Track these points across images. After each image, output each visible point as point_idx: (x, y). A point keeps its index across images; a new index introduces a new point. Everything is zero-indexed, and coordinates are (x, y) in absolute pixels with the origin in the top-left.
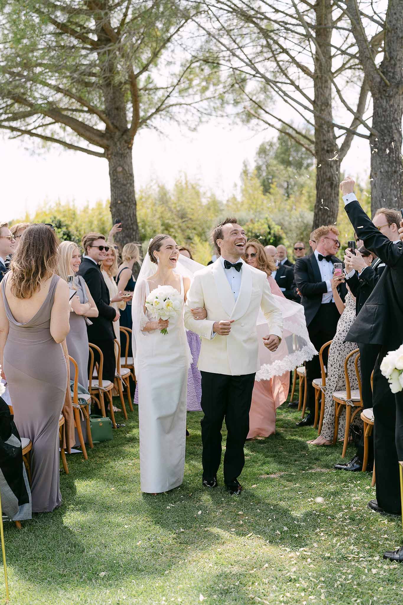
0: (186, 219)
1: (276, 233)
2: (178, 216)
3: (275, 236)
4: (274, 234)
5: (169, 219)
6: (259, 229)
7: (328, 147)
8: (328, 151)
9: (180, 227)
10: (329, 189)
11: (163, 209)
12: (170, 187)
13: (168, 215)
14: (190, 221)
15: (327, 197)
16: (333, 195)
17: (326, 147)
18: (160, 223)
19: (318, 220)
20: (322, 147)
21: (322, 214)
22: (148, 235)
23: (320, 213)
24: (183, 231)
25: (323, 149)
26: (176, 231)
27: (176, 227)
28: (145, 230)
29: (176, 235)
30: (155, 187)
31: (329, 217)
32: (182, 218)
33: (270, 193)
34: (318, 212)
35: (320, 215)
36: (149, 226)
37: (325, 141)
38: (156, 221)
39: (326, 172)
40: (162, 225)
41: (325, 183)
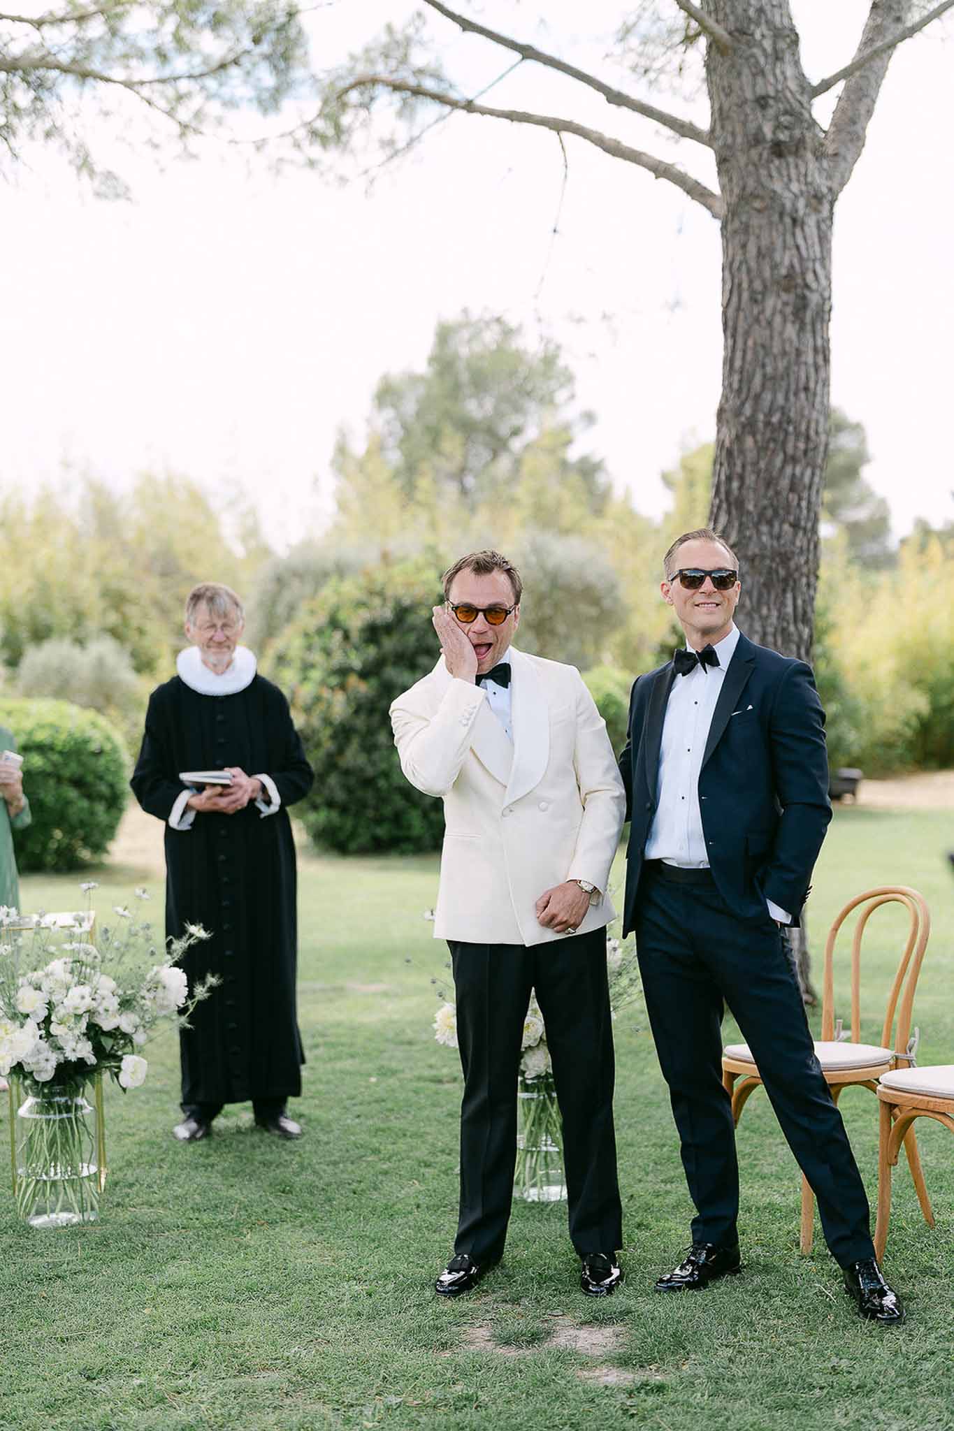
2: (148, 569)
5: (122, 578)
6: (409, 585)
7: (778, 126)
8: (778, 150)
9: (156, 603)
10: (791, 331)
11: (106, 548)
13: (121, 565)
15: (781, 365)
16: (809, 358)
17: (768, 130)
18: (95, 591)
19: (742, 478)
20: (752, 127)
21: (761, 449)
23: (749, 442)
24: (164, 612)
25: (757, 139)
26: (146, 616)
27: (145, 601)
29: (146, 625)
31: (794, 460)
32: (164, 574)
33: (419, 503)
34: (739, 438)
35: (751, 456)
37: (762, 102)
38: (82, 585)
39: (771, 249)
41: (771, 302)
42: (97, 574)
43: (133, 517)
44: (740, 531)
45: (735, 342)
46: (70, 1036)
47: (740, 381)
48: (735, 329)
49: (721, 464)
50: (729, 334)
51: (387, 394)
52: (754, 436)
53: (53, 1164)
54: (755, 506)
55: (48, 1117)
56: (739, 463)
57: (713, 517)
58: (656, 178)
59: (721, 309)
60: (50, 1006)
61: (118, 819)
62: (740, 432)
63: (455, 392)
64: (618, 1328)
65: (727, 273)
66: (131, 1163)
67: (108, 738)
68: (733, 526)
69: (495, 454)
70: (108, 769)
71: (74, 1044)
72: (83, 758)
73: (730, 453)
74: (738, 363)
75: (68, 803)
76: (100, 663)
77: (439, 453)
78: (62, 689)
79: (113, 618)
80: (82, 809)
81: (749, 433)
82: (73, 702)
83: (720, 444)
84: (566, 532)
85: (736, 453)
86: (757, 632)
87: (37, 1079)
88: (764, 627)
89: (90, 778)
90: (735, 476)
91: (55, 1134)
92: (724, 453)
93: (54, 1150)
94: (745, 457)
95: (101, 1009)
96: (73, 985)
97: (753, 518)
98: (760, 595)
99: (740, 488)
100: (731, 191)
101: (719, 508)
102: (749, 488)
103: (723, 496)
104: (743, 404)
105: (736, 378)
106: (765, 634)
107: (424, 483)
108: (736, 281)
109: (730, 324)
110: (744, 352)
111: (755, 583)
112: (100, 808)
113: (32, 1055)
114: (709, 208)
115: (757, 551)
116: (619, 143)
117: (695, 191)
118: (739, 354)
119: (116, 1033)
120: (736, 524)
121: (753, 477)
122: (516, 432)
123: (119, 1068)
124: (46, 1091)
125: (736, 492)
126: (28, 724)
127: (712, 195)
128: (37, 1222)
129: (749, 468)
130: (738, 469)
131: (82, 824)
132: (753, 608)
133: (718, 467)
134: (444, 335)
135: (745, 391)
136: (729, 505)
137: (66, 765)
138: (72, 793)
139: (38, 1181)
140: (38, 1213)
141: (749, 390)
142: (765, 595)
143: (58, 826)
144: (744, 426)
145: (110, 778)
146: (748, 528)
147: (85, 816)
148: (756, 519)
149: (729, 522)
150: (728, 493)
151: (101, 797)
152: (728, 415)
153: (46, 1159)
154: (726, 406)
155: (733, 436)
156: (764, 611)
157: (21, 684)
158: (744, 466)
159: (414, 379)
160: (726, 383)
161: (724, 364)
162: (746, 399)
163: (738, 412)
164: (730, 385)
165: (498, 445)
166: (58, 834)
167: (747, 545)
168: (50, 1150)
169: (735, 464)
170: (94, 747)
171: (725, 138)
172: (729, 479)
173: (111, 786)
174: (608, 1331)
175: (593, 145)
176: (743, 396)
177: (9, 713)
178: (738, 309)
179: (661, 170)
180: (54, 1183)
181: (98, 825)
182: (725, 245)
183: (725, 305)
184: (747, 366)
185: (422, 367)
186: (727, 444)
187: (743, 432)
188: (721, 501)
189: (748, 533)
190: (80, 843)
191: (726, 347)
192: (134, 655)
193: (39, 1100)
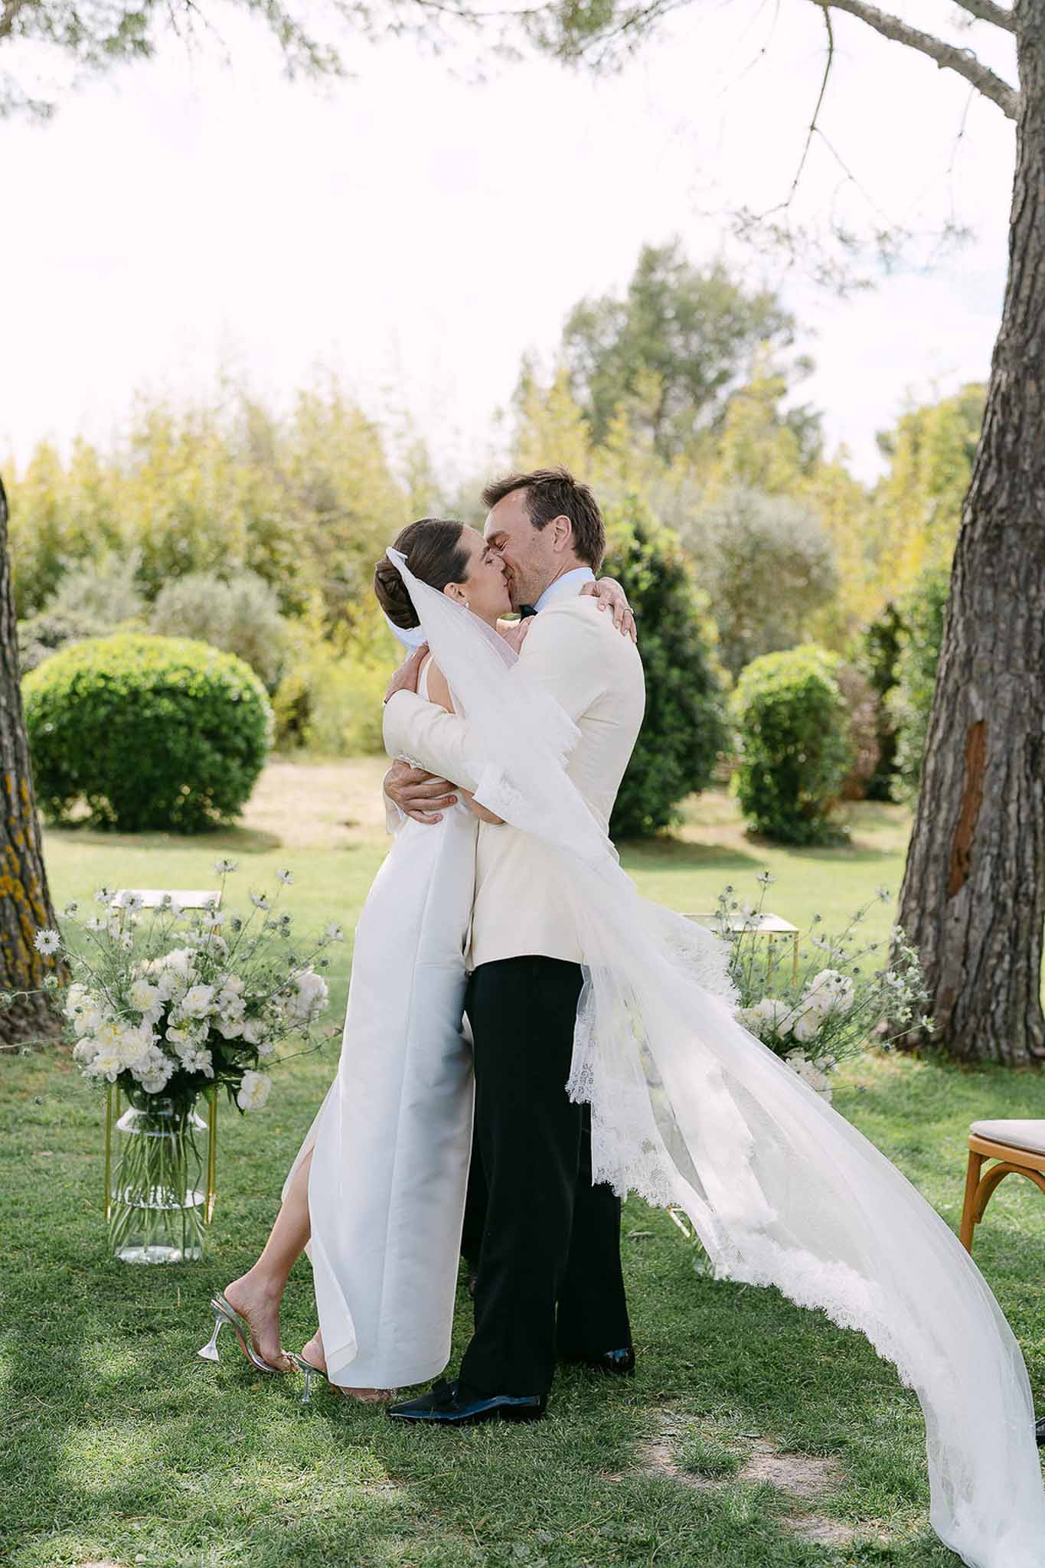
0: (333, 515)
1: (663, 558)
2: (304, 501)
3: (656, 568)
4: (652, 559)
5: (274, 510)
9: (310, 539)
11: (258, 475)
12: (282, 409)
13: (274, 495)
14: (345, 522)
18: (242, 523)
22: (198, 559)
24: (320, 551)
26: (299, 555)
27: (298, 537)
28: (192, 543)
29: (298, 564)
30: (234, 407)
32: (320, 509)
33: (608, 447)
34: (1018, 383)
35: (1032, 405)
36: (205, 530)
38: (228, 515)
40: (251, 528)
42: (246, 504)
43: (290, 444)
44: (1011, 494)
45: (1023, 266)
46: (189, 1044)
47: (1026, 314)
48: (1025, 250)
49: (994, 413)
50: (1016, 257)
51: (581, 324)
52: (1038, 380)
53: (153, 1188)
54: (1032, 465)
55: (152, 1135)
56: (1016, 412)
57: (978, 476)
58: (940, 67)
59: (1009, 226)
60: (168, 1006)
61: (253, 778)
62: (1020, 376)
63: (656, 327)
64: (831, 1462)
65: (1020, 182)
66: (244, 1189)
67: (249, 688)
68: (1003, 489)
69: (698, 401)
70: (244, 721)
71: (193, 1052)
72: (220, 706)
73: (1006, 400)
74: (1025, 292)
75: (201, 756)
76: (245, 602)
77: (636, 394)
78: (200, 629)
79: (261, 553)
80: (214, 764)
81: (1031, 378)
82: (210, 643)
83: (994, 387)
84: (775, 491)
85: (1013, 401)
86: (1022, 616)
87: (147, 1090)
88: (1030, 610)
89: (224, 730)
90: (1010, 428)
91: (158, 1155)
92: (999, 398)
93: (156, 1170)
94: (1025, 405)
95: (224, 1015)
96: (196, 983)
97: (1028, 478)
98: (1029, 571)
99: (1016, 442)
100: (1035, 82)
101: (988, 464)
102: (1026, 442)
103: (993, 451)
104: (1027, 342)
105: (1022, 309)
106: (1031, 619)
107: (618, 425)
108: (1031, 193)
109: (1019, 243)
110: (1034, 278)
111: (1025, 556)
112: (234, 764)
113: (145, 1063)
114: (1003, 105)
115: (1030, 519)
116: (899, 21)
117: (987, 83)
118: (1027, 282)
119: (240, 1043)
120: (1007, 485)
121: (1033, 430)
122: (724, 377)
123: (238, 1083)
124: (155, 1103)
125: (1010, 446)
126: (161, 665)
127: (1008, 89)
128: (130, 1255)
129: (1028, 419)
130: (1015, 420)
131: (214, 780)
132: (1019, 588)
133: (989, 415)
134: (650, 261)
135: (1031, 325)
136: (1000, 462)
137: (200, 713)
138: (205, 746)
139: (133, 1208)
140: (132, 1245)
141: (1036, 324)
142: (1036, 573)
143: (187, 783)
144: (1026, 368)
145: (246, 731)
146: (1020, 491)
147: (217, 773)
148: (1031, 480)
149: (998, 482)
150: (1000, 447)
151: (236, 752)
152: (1008, 354)
153: (146, 1182)
154: (1006, 344)
155: (1012, 379)
156: (1033, 591)
157: (155, 620)
158: (1021, 417)
159: (612, 309)
160: (1007, 316)
161: (1008, 293)
162: (1032, 336)
163: (1020, 351)
164: (1013, 318)
165: (701, 390)
166: (186, 790)
167: (1019, 511)
168: (151, 1171)
169: (1011, 413)
170: (233, 695)
171: (1034, 17)
172: (1003, 431)
173: (248, 740)
174: (818, 1463)
175: (865, 24)
176: (1029, 332)
177: (140, 651)
178: (1031, 226)
179: (948, 57)
180: (154, 1211)
181: (229, 782)
182: (1020, 147)
183: (1014, 220)
184: (1035, 296)
185: (623, 296)
186: (1003, 389)
187: (1024, 375)
188: (990, 458)
189: (1020, 497)
190: (209, 802)
191: (1011, 272)
192: (281, 596)
193: (144, 1113)
